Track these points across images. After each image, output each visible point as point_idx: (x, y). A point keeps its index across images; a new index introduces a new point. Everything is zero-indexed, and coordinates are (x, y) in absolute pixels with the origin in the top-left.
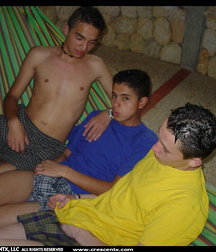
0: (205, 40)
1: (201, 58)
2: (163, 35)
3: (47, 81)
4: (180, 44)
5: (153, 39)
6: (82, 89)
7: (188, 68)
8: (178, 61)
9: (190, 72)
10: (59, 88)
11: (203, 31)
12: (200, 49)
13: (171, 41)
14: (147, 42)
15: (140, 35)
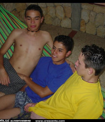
0: (82, 15)
1: (82, 24)
2: (61, 15)
3: (21, 45)
4: (70, 18)
5: (56, 17)
6: (40, 49)
7: (76, 30)
8: (70, 27)
9: (77, 32)
10: (27, 49)
11: (81, 11)
12: (81, 20)
13: (65, 17)
14: (53, 19)
15: (49, 16)
